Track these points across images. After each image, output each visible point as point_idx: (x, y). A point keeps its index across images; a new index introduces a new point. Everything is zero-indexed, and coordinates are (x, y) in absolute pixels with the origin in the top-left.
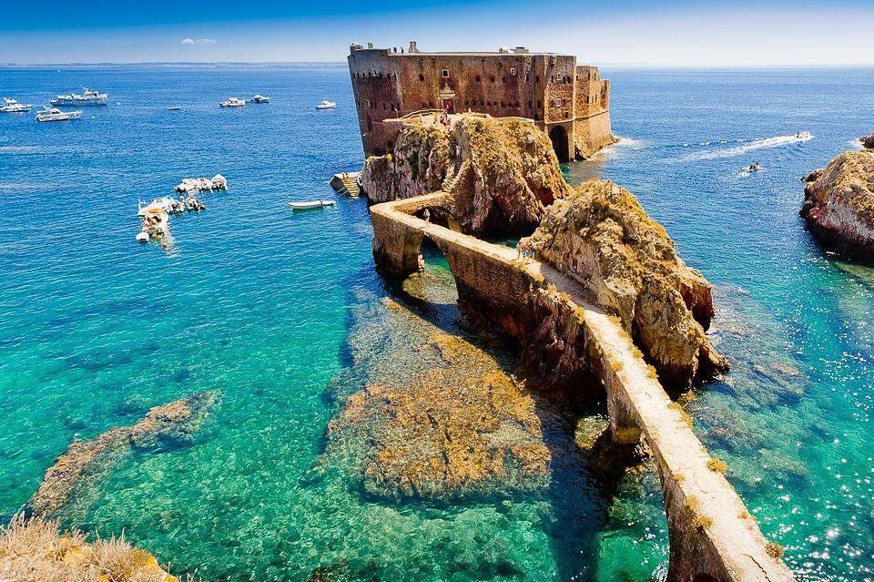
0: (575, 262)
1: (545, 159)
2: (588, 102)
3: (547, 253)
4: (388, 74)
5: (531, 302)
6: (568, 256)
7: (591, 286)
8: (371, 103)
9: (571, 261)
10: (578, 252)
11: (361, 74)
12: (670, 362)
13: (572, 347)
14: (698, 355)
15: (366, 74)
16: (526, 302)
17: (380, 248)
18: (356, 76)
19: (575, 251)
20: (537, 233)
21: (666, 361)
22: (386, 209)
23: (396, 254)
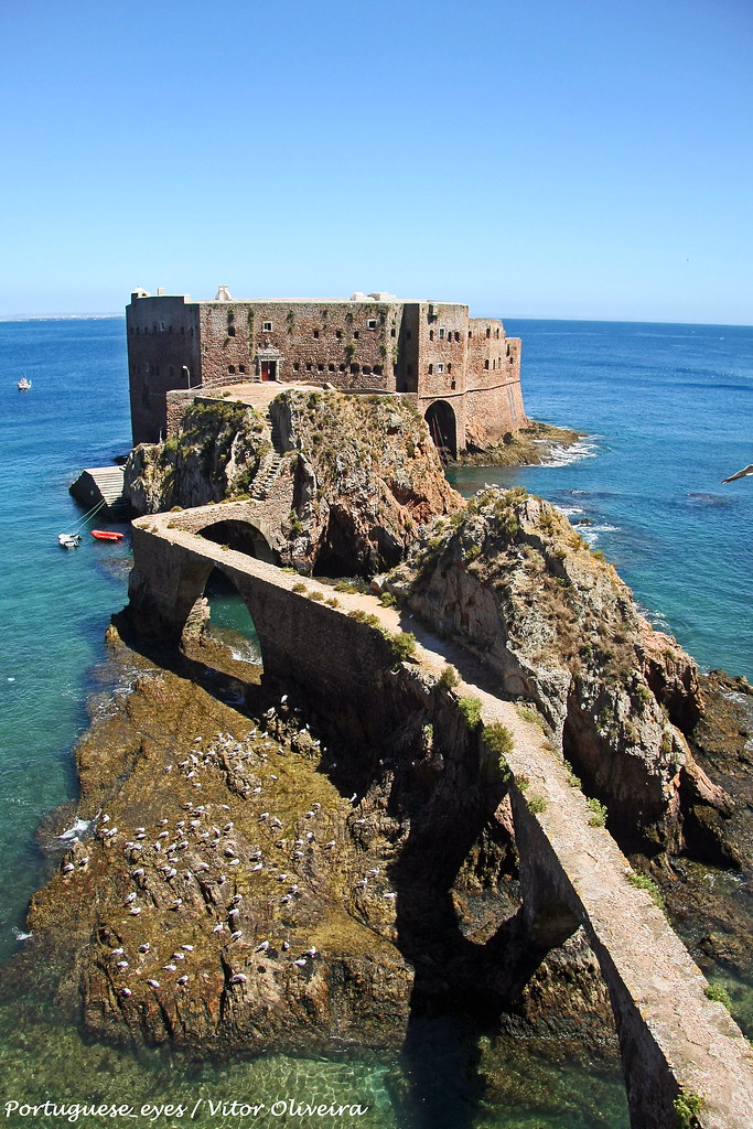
0: (465, 620)
1: (417, 449)
2: (487, 367)
3: (416, 602)
4: (182, 328)
5: (387, 685)
6: (454, 609)
7: (493, 661)
8: (152, 367)
9: (458, 617)
10: (471, 602)
11: (142, 328)
12: (629, 796)
13: (457, 764)
14: (678, 784)
15: (150, 328)
16: (380, 684)
17: (142, 586)
18: (135, 331)
19: (465, 600)
20: (403, 568)
21: (623, 794)
22: (157, 524)
23: (165, 595)
